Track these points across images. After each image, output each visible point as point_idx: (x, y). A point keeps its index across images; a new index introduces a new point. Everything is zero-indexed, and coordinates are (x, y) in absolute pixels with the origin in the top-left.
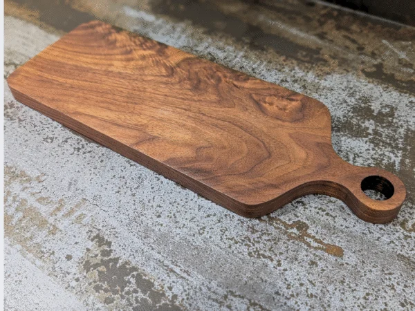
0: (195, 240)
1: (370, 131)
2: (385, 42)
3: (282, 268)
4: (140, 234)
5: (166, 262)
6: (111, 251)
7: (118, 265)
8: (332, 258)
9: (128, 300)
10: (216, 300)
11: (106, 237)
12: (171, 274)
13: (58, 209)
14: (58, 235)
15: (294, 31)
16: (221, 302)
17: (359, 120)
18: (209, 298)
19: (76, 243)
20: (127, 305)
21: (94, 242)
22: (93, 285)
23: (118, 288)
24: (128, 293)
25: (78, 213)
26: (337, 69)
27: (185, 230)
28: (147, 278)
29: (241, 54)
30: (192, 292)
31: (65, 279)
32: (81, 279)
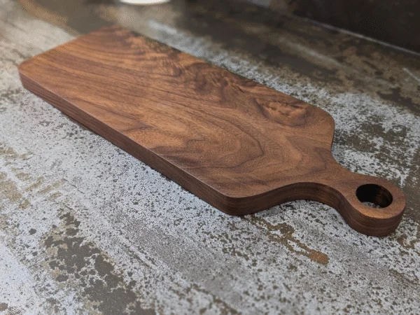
0: (169, 230)
1: (378, 147)
2: (405, 69)
3: (257, 268)
4: (112, 218)
5: (132, 248)
6: (77, 230)
7: (81, 245)
8: (315, 265)
9: (82, 280)
10: (177, 292)
11: (76, 217)
12: (134, 260)
13: (35, 186)
14: (28, 209)
15: (313, 53)
16: (182, 295)
17: (367, 136)
18: (170, 288)
19: (44, 219)
20: (80, 285)
21: (62, 220)
22: (50, 260)
23: (75, 267)
24: (84, 273)
25: (53, 192)
26: (351, 89)
27: (160, 219)
28: (108, 261)
29: (255, 68)
30: (152, 281)
31: (23, 251)
32: (39, 254)
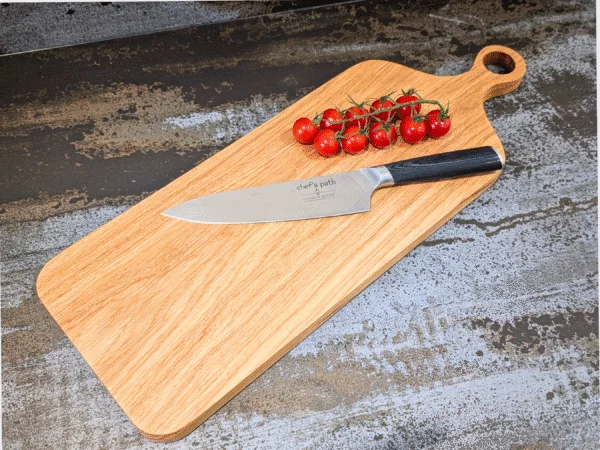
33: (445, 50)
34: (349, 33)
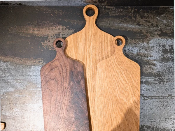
0: (151, 112)
1: (170, 58)
3: (172, 107)
5: (149, 120)
12: (152, 122)
16: (165, 122)
17: (166, 55)
28: (148, 126)
30: (159, 123)
33: (156, 33)
34: (129, 19)
